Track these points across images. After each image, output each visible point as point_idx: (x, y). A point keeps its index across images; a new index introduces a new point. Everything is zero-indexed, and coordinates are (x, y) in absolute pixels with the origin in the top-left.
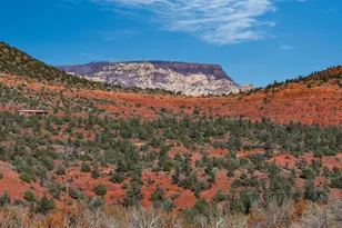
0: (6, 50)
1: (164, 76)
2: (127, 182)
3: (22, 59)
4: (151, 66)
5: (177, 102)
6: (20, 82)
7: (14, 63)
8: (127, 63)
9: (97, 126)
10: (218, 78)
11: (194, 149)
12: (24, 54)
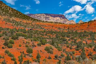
0: (15, 11)
1: (48, 18)
2: (80, 50)
3: (20, 14)
4: (45, 15)
5: (63, 26)
6: (20, 20)
7: (18, 15)
8: (38, 14)
9: (54, 33)
10: (63, 18)
11: (83, 40)
12: (20, 12)
